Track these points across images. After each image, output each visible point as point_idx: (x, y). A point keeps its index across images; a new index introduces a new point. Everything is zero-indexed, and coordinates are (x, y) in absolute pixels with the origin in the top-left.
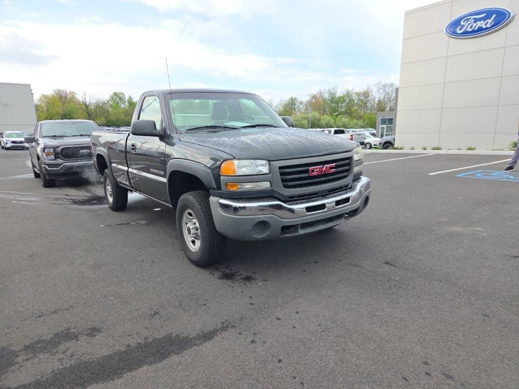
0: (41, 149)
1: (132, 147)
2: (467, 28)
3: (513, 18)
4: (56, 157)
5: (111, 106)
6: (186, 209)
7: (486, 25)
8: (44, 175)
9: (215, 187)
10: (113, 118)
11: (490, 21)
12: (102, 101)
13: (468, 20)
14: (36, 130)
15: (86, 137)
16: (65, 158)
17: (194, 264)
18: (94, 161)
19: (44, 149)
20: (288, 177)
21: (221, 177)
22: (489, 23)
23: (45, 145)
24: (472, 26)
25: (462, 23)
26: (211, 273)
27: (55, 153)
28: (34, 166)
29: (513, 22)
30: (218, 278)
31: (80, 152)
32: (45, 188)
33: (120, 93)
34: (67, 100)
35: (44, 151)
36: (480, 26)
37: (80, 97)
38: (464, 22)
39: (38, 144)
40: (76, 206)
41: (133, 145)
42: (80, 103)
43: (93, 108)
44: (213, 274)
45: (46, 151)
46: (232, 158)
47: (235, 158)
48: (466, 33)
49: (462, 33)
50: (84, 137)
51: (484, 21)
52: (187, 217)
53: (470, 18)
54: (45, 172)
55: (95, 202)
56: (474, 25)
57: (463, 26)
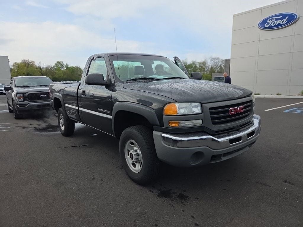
0: (15, 95)
1: (83, 93)
2: (271, 24)
3: (299, 18)
4: (24, 100)
5: (55, 69)
6: (129, 140)
7: (282, 22)
8: (16, 111)
9: (158, 123)
10: (56, 76)
11: (285, 20)
12: (50, 66)
13: (272, 19)
14: (11, 82)
15: (44, 87)
16: (30, 100)
17: (136, 183)
18: (51, 102)
19: (16, 95)
20: (215, 116)
21: (164, 116)
22: (284, 21)
23: (17, 92)
24: (274, 23)
25: (268, 21)
26: (150, 191)
27: (24, 97)
28: (9, 105)
29: (299, 21)
30: (158, 196)
31: (40, 96)
32: (16, 120)
33: (61, 62)
34: (29, 66)
35: (17, 96)
36: (279, 23)
37: (37, 64)
38: (269, 20)
39: (13, 91)
40: (38, 133)
41: (83, 92)
42: (37, 67)
43: (45, 70)
44: (153, 192)
45: (18, 96)
46: (174, 101)
47: (176, 101)
48: (270, 27)
49: (269, 27)
50: (42, 87)
51: (281, 20)
52: (129, 146)
53: (273, 19)
54: (16, 109)
55: (51, 129)
56: (276, 22)
57: (269, 23)
